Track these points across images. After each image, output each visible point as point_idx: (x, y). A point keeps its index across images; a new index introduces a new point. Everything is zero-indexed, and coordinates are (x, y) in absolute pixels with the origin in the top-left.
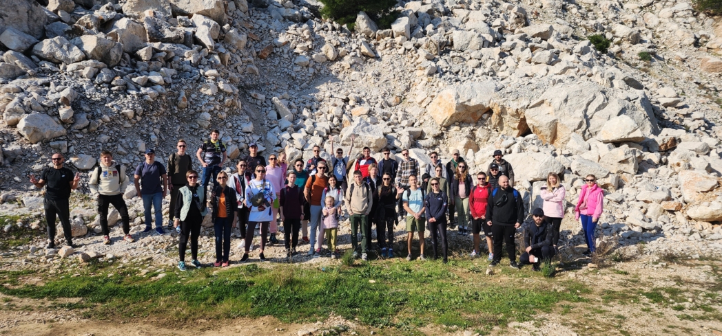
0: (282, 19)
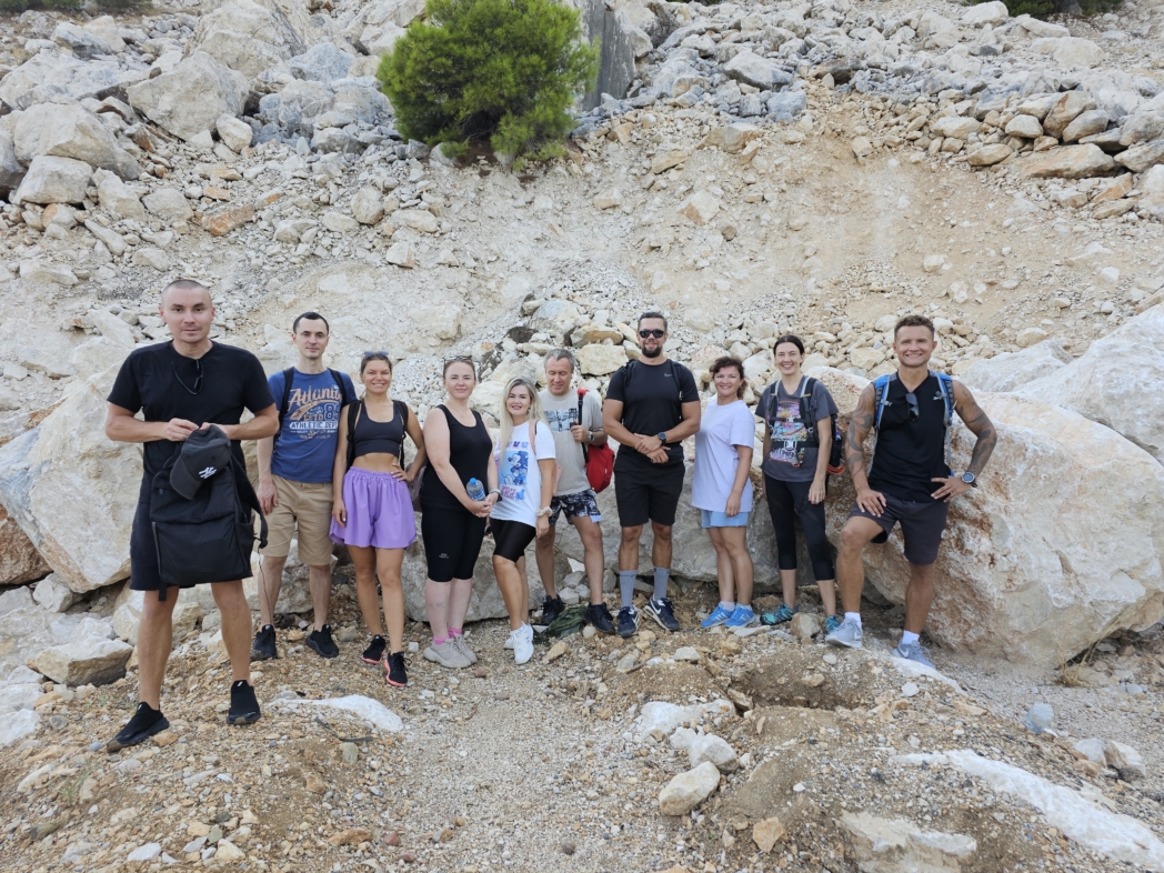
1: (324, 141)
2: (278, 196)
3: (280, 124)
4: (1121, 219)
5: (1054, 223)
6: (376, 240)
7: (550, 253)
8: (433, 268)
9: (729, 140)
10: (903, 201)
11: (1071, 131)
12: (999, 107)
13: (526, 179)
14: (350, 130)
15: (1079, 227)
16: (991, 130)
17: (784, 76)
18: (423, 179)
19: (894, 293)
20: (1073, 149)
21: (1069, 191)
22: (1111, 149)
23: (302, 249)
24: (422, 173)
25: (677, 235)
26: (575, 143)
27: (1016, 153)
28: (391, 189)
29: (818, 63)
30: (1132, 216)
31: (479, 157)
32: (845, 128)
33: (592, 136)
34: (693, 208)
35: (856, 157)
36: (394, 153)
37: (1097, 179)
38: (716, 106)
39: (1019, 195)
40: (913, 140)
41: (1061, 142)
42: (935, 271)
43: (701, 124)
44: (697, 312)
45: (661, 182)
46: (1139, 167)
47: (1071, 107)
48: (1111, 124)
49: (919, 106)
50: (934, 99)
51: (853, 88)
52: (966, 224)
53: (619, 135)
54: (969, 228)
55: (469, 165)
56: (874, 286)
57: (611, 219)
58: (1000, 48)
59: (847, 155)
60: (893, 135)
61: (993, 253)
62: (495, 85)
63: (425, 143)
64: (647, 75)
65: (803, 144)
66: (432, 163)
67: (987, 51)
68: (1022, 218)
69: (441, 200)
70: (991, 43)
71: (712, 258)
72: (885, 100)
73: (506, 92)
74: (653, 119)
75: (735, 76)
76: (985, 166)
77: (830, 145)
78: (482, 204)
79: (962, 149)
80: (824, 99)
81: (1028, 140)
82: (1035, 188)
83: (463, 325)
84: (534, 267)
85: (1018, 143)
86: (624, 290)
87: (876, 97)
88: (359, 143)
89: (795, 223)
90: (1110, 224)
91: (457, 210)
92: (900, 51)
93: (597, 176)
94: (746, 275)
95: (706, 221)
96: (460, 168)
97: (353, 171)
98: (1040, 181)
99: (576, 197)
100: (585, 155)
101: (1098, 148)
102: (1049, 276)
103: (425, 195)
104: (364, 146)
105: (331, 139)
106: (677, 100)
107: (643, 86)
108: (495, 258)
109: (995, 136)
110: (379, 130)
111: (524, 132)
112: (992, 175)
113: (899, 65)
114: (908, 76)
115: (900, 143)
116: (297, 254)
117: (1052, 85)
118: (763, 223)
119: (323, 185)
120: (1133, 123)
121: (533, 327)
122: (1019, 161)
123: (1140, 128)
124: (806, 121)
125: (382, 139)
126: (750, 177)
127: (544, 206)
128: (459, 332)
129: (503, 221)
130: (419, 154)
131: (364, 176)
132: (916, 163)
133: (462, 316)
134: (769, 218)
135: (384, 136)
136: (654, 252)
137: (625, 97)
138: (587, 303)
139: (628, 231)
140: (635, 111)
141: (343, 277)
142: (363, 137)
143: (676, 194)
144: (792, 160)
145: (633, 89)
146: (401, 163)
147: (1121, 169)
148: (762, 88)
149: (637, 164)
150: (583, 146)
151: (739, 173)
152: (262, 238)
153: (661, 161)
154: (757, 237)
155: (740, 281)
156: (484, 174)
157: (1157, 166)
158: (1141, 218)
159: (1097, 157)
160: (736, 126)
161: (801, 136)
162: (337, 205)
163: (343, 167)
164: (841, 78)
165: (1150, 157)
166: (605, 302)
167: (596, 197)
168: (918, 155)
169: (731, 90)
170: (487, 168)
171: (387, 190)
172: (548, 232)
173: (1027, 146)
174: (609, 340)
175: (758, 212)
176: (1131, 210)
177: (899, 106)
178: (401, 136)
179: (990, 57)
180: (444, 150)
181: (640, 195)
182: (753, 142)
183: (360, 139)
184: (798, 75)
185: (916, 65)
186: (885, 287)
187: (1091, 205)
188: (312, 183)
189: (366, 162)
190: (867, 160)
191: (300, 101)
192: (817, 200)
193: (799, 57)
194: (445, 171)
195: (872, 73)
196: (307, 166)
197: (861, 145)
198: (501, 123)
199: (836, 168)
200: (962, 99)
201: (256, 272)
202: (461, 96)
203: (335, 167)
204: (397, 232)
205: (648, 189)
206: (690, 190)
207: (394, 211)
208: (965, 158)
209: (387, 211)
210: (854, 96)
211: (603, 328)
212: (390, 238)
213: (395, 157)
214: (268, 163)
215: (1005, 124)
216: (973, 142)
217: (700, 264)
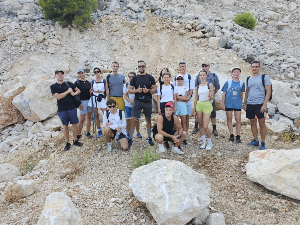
0: (18, 21)
1: (23, 18)
2: (12, 34)
3: (5, 11)
4: (205, 47)
5: (194, 48)
6: (43, 47)
7: (90, 50)
8: (61, 54)
9: (130, 25)
10: (167, 41)
11: (197, 28)
12: (184, 22)
13: (81, 31)
14: (30, 16)
15: (198, 49)
16: (183, 27)
17: (140, 9)
18: (54, 31)
19: (166, 62)
20: (197, 32)
21: (197, 41)
22: (204, 33)
23: (22, 48)
24: (54, 29)
25: (120, 47)
26: (92, 22)
27: (187, 32)
28: (46, 33)
29: (147, 7)
30: (207, 47)
31: (68, 25)
32: (154, 23)
33: (96, 21)
34: (123, 41)
35: (157, 30)
36: (45, 23)
37: (201, 39)
38: (126, 16)
39: (188, 41)
40: (168, 27)
41: (195, 30)
42: (174, 57)
43: (123, 20)
44: (127, 65)
45: (115, 34)
46: (208, 37)
47: (197, 23)
48: (204, 28)
49: (169, 20)
50: (172, 18)
51: (155, 14)
52: (179, 47)
53: (103, 21)
54: (180, 48)
55: (66, 27)
56: (162, 60)
57: (104, 42)
58: (184, 6)
59: (155, 30)
60: (164, 26)
61: (184, 53)
62: (73, 8)
63: (52, 20)
64: (107, 5)
65: (146, 27)
66: (56, 26)
67: (182, 6)
68: (189, 46)
69: (60, 36)
70: (183, 4)
71: (129, 53)
72: (162, 17)
73: (75, 10)
74: (111, 18)
75: (129, 8)
76: (182, 34)
77: (151, 27)
78: (71, 38)
79: (178, 30)
80: (149, 16)
81: (190, 29)
82: (191, 40)
83: (70, 68)
84: (86, 54)
85: (188, 30)
86: (109, 60)
87: (160, 17)
88: (33, 19)
89: (146, 45)
90: (204, 48)
91: (64, 39)
92: (165, 6)
93: (99, 31)
94: (136, 57)
95: (126, 44)
96: (64, 28)
97: (33, 27)
98: (192, 39)
99: (94, 36)
100: (95, 26)
101: (201, 32)
102: (194, 58)
103: (56, 35)
104: (35, 20)
105: (25, 18)
106: (116, 13)
107: (106, 7)
108: (76, 52)
109: (184, 28)
110: (38, 16)
111: (81, 20)
112: (183, 36)
113: (164, 9)
114: (166, 12)
115: (166, 28)
116: (21, 50)
117: (194, 17)
118: (139, 45)
119: (25, 31)
120: (207, 28)
121: (89, 69)
122: (188, 34)
123: (208, 29)
124: (146, 21)
125: (40, 19)
126: (135, 34)
127: (87, 38)
128: (69, 70)
129: (76, 42)
130: (52, 24)
131: (36, 29)
132: (169, 33)
133: (70, 66)
134: (140, 44)
135: (40, 18)
136: (115, 51)
137: (102, 10)
138: (101, 63)
139: (108, 45)
140: (106, 15)
141: (36, 56)
142: (34, 18)
143: (119, 37)
144: (144, 30)
145: (104, 8)
146: (47, 26)
147: (205, 37)
148: (136, 12)
149: (108, 29)
150: (94, 23)
151: (133, 33)
152: (9, 45)
153: (114, 29)
154: (138, 48)
155: (135, 58)
156: (70, 30)
157: (211, 37)
158: (208, 47)
159: (202, 35)
160: (131, 21)
161: (145, 25)
162: (30, 37)
163: (30, 26)
164: (153, 11)
165: (210, 35)
166: (105, 63)
167: (100, 37)
168: (169, 31)
169: (129, 12)
170: (71, 28)
171: (45, 33)
172: (88, 45)
173: (190, 31)
174: (108, 72)
175: (137, 42)
176: (207, 46)
177: (165, 19)
178: (45, 18)
179: (183, 8)
180: (59, 23)
181: (110, 37)
182: (135, 26)
183: (33, 18)
184: (143, 9)
185: (168, 9)
186: (164, 60)
187: (201, 44)
188: (22, 30)
189: (37, 25)
190: (159, 31)
191: (11, 5)
192: (150, 40)
193: (143, 4)
194: (60, 29)
195: (159, 10)
196: (19, 25)
197: (158, 28)
198: (74, 17)
199: (153, 33)
200: (177, 19)
201: (9, 54)
202: (63, 10)
203: (28, 26)
204: (49, 45)
205: (112, 35)
206: (122, 36)
207: (47, 39)
208: (178, 32)
209: (45, 39)
210: (156, 16)
211: (106, 69)
212: (48, 46)
213: (45, 24)
214: (5, 23)
215: (185, 26)
216: (180, 29)
217: (126, 54)
